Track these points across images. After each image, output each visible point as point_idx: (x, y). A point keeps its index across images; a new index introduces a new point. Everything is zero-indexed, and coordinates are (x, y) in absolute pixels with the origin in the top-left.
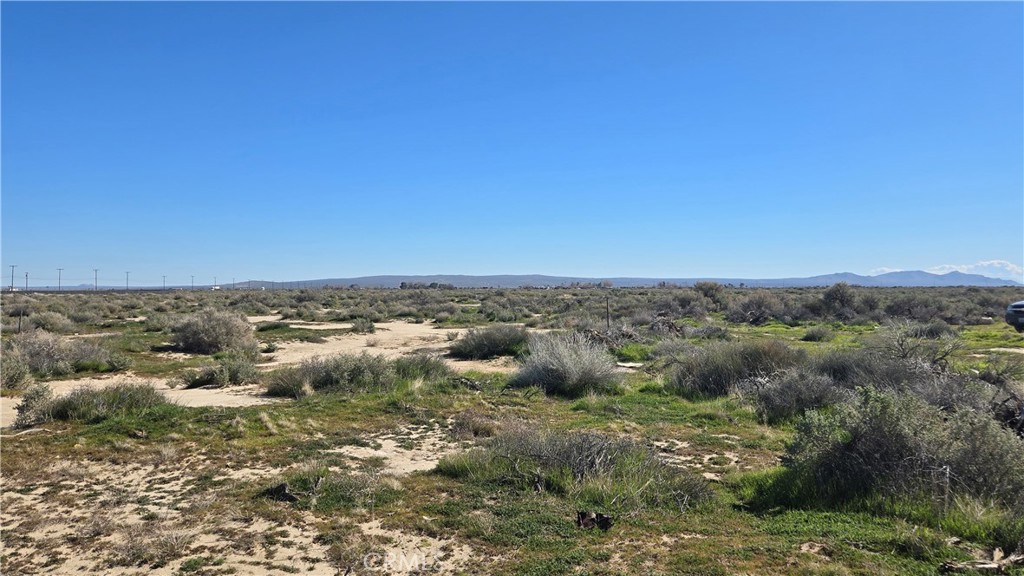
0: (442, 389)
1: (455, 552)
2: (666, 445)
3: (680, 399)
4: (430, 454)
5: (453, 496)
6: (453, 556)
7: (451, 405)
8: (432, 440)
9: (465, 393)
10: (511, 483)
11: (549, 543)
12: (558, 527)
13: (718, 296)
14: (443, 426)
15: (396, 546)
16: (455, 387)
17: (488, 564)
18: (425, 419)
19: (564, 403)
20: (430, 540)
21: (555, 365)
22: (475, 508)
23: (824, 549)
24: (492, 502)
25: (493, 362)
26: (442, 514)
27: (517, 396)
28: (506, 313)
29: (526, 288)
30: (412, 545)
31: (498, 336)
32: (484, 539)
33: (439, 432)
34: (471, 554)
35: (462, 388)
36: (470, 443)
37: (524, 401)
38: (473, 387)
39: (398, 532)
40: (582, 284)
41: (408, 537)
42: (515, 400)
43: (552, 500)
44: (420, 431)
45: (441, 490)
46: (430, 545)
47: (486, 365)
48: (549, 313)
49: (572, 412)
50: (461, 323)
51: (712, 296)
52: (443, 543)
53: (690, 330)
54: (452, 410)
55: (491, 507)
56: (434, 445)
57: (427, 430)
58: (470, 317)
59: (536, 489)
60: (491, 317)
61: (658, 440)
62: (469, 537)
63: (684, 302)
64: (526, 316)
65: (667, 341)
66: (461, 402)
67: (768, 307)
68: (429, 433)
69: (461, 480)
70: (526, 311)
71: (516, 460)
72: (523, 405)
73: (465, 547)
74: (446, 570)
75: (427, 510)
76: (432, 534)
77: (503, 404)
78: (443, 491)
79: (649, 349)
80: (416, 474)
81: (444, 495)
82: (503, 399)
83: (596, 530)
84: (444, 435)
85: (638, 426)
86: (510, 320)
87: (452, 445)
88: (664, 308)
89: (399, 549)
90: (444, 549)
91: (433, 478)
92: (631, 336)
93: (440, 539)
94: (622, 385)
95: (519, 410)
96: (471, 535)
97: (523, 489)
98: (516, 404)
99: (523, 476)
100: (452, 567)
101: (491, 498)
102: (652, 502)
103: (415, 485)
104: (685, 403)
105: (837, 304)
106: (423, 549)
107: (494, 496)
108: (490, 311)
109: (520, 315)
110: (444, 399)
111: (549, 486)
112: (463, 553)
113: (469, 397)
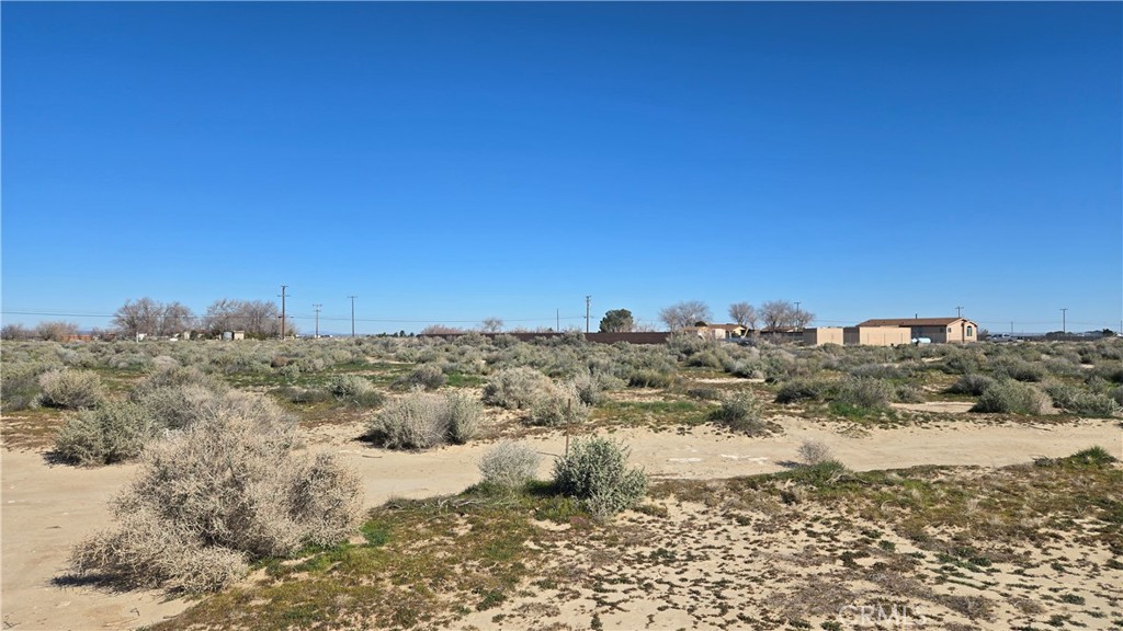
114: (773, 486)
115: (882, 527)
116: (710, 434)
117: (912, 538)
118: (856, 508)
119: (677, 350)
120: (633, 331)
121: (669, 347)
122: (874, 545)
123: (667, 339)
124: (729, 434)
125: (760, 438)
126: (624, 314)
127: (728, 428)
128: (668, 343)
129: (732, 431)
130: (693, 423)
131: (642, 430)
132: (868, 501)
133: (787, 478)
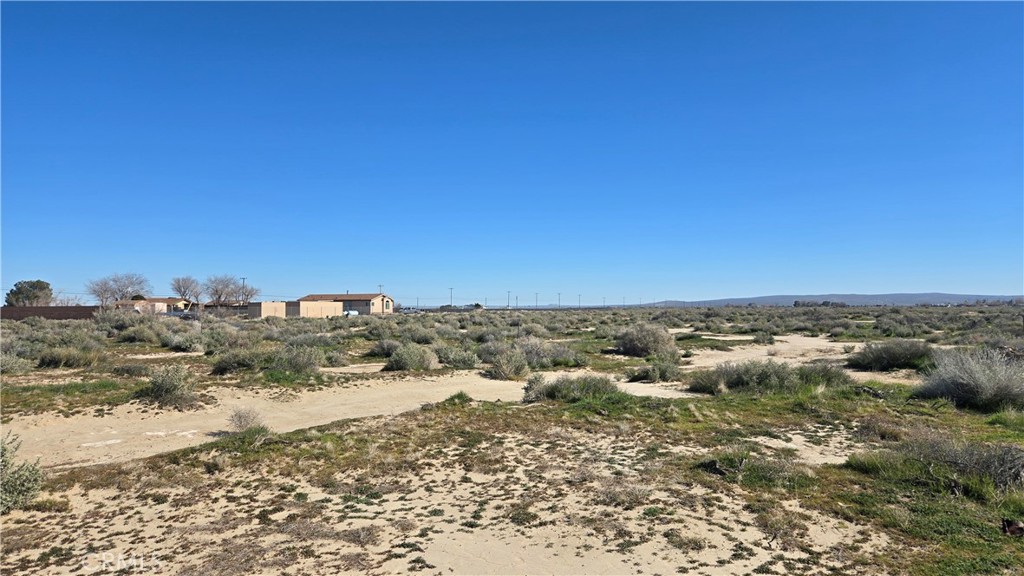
1: (873, 537)
4: (838, 451)
5: (865, 489)
6: (871, 540)
7: (855, 410)
8: (839, 439)
9: (868, 400)
10: (925, 484)
11: (972, 544)
12: (981, 531)
14: (849, 428)
15: (815, 524)
16: (857, 394)
17: (907, 553)
18: (830, 420)
19: (977, 416)
20: (847, 523)
21: (965, 379)
22: (889, 502)
24: (907, 500)
25: (893, 374)
26: (856, 502)
27: (923, 407)
28: (904, 329)
29: (924, 306)
30: (830, 525)
31: (898, 350)
32: (901, 530)
33: (844, 432)
34: (889, 541)
35: (864, 396)
36: (877, 445)
37: (931, 412)
38: (876, 395)
39: (815, 512)
40: (990, 302)
41: (825, 518)
42: (921, 409)
43: (971, 506)
44: (826, 430)
45: (854, 483)
46: (847, 527)
47: (886, 377)
48: (952, 330)
49: (987, 426)
50: (856, 337)
52: (860, 527)
54: (856, 414)
55: (906, 504)
56: (841, 443)
57: (833, 430)
58: (866, 332)
59: (953, 493)
60: (887, 333)
62: (885, 526)
64: (926, 333)
66: (866, 408)
68: (835, 433)
69: (873, 476)
70: (926, 328)
71: (930, 464)
72: (931, 415)
73: (883, 534)
74: (866, 551)
75: (842, 498)
76: (849, 519)
77: (909, 413)
80: (826, 466)
81: (857, 487)
82: (909, 408)
84: (850, 436)
86: (908, 336)
87: (859, 445)
89: (818, 527)
90: (861, 533)
91: (844, 471)
93: (856, 524)
95: (927, 420)
96: (888, 525)
97: (939, 492)
98: (922, 414)
99: (938, 480)
100: (870, 549)
101: (905, 496)
103: (827, 475)
106: (840, 529)
107: (908, 494)
108: (886, 327)
109: (919, 331)
110: (848, 404)
111: (967, 492)
112: (881, 540)
113: (872, 404)
114: (196, 458)
115: (298, 481)
116: (134, 413)
117: (323, 486)
118: (276, 467)
119: (107, 326)
120: (52, 305)
121: (97, 322)
122: (290, 499)
123: (95, 314)
124: (156, 411)
125: (192, 412)
126: (40, 286)
127: (156, 404)
128: (95, 318)
129: (160, 408)
130: (113, 403)
131: (48, 417)
132: (288, 459)
133: (212, 449)
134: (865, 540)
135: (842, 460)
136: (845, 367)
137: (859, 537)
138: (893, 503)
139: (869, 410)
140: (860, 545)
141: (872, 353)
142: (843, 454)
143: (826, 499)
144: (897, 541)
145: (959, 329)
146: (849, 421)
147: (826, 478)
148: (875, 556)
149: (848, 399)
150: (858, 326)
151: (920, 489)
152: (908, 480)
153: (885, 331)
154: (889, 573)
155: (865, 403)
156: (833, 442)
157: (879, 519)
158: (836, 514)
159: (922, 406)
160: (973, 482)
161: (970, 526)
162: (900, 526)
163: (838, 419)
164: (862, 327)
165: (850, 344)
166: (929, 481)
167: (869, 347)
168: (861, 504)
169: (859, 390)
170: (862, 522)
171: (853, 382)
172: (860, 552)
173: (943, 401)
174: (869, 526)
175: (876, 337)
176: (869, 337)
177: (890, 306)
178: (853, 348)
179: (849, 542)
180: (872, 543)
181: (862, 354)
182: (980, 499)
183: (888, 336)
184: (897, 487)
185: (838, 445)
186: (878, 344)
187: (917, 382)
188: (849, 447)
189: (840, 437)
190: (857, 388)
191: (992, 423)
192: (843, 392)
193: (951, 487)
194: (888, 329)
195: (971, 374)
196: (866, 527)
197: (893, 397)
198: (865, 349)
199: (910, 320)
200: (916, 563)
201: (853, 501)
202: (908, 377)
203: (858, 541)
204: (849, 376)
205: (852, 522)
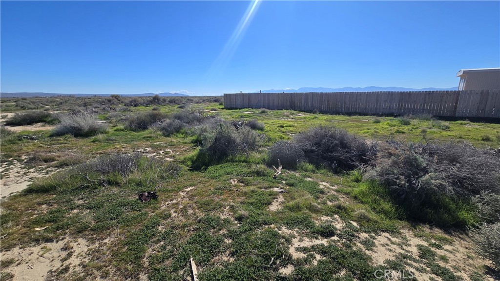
0: (12, 142)
1: (75, 248)
2: (142, 150)
3: (132, 132)
4: (18, 179)
5: (52, 206)
6: (74, 251)
7: (21, 149)
8: (16, 170)
9: (28, 142)
10: (88, 187)
11: (134, 218)
12: (132, 206)
13: (119, 99)
14: (20, 161)
15: (19, 264)
16: (20, 140)
17: (104, 248)
18: (6, 159)
19: (85, 140)
20: (49, 245)
21: (76, 125)
22: (72, 209)
23: (239, 181)
24: (81, 202)
25: (34, 126)
26: (50, 222)
27: (60, 140)
28: (32, 106)
29: (36, 97)
30: (35, 256)
31: (34, 115)
32: (92, 230)
33: (18, 164)
34: (87, 244)
35: (25, 140)
36: (43, 167)
37: (65, 142)
38: (32, 139)
39: (16, 250)
40: (63, 96)
41: (28, 250)
42: (60, 142)
43: (115, 190)
44: (3, 166)
45: (40, 204)
46: (50, 250)
47: (31, 127)
48: (53, 106)
49: (92, 143)
50: (7, 111)
51: (117, 99)
52: (61, 244)
53: (118, 109)
54: (22, 151)
55: (83, 205)
56: (18, 172)
57: (9, 165)
58: (12, 108)
59: (104, 186)
60: (23, 108)
61: (138, 149)
62: (80, 232)
63: (109, 101)
64: (43, 107)
65: (112, 113)
66: (29, 147)
67: (138, 101)
68: (11, 166)
69: (52, 193)
70: (42, 105)
71: (86, 175)
72: (65, 143)
73: (80, 240)
74: (75, 266)
75: (37, 223)
76: (50, 240)
77: (54, 144)
78: (43, 204)
79: (107, 116)
80: (14, 198)
81: (44, 206)
82: (53, 142)
83: (152, 201)
84: (23, 166)
85: (127, 145)
86: (34, 108)
87: (32, 170)
88: (102, 103)
89: (23, 266)
90: (65, 249)
91: (30, 197)
92: (97, 112)
93: (57, 242)
94: (107, 130)
95: (65, 146)
96: (81, 231)
97: (96, 188)
98: (61, 144)
99: (94, 182)
100: (77, 262)
101: (79, 199)
102: (162, 177)
103: (17, 206)
104: (134, 133)
105: (156, 100)
106: (45, 255)
107: (81, 197)
108: (22, 106)
109: (39, 107)
110: (15, 147)
111: (110, 183)
112: (81, 246)
113: (31, 144)
134: (70, 255)
135: (24, 186)
136: (6, 125)
137: (64, 254)
138: (75, 208)
139: (31, 147)
140: (67, 262)
141: (20, 117)
142: (22, 180)
143: (24, 230)
144: (92, 241)
145: (56, 105)
146: (19, 157)
147: (16, 209)
148: (84, 267)
149: (14, 143)
150: (6, 106)
151: (86, 191)
152: (77, 189)
153: (22, 107)
154: (102, 277)
155: (26, 144)
156: (12, 174)
157: (72, 228)
158: (37, 241)
159: (58, 140)
160: (111, 177)
161: (125, 205)
162: (89, 227)
163: (11, 157)
164: (9, 106)
165: (5, 114)
166: (89, 184)
167: (17, 114)
168: (54, 221)
169: (20, 138)
170: (61, 237)
171: (14, 133)
172: (71, 271)
173: (68, 136)
174: (67, 239)
175: (18, 110)
176: (14, 110)
177: (20, 97)
178: (7, 116)
179: (57, 265)
180: (75, 254)
181: (14, 118)
182: (117, 184)
183: (24, 109)
184: (72, 196)
185: (17, 175)
186: (22, 113)
187: (50, 128)
188: (25, 174)
189: (16, 169)
190: (18, 136)
191: (94, 141)
192: (10, 141)
193: (101, 184)
194: (23, 107)
195: (77, 122)
196: (66, 241)
197: (42, 137)
198: (15, 116)
199: (34, 103)
200: (114, 254)
201: (47, 221)
202: (43, 126)
203: (65, 259)
204: (10, 131)
205: (52, 241)
